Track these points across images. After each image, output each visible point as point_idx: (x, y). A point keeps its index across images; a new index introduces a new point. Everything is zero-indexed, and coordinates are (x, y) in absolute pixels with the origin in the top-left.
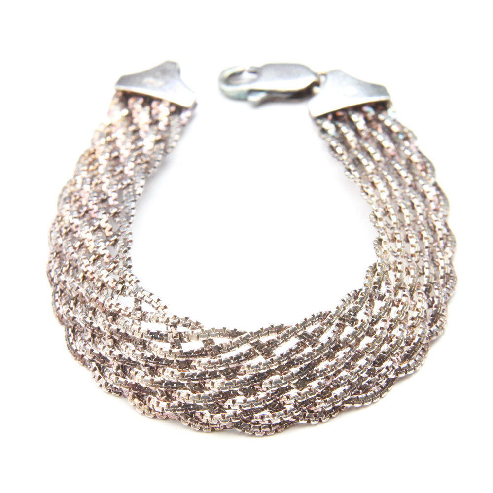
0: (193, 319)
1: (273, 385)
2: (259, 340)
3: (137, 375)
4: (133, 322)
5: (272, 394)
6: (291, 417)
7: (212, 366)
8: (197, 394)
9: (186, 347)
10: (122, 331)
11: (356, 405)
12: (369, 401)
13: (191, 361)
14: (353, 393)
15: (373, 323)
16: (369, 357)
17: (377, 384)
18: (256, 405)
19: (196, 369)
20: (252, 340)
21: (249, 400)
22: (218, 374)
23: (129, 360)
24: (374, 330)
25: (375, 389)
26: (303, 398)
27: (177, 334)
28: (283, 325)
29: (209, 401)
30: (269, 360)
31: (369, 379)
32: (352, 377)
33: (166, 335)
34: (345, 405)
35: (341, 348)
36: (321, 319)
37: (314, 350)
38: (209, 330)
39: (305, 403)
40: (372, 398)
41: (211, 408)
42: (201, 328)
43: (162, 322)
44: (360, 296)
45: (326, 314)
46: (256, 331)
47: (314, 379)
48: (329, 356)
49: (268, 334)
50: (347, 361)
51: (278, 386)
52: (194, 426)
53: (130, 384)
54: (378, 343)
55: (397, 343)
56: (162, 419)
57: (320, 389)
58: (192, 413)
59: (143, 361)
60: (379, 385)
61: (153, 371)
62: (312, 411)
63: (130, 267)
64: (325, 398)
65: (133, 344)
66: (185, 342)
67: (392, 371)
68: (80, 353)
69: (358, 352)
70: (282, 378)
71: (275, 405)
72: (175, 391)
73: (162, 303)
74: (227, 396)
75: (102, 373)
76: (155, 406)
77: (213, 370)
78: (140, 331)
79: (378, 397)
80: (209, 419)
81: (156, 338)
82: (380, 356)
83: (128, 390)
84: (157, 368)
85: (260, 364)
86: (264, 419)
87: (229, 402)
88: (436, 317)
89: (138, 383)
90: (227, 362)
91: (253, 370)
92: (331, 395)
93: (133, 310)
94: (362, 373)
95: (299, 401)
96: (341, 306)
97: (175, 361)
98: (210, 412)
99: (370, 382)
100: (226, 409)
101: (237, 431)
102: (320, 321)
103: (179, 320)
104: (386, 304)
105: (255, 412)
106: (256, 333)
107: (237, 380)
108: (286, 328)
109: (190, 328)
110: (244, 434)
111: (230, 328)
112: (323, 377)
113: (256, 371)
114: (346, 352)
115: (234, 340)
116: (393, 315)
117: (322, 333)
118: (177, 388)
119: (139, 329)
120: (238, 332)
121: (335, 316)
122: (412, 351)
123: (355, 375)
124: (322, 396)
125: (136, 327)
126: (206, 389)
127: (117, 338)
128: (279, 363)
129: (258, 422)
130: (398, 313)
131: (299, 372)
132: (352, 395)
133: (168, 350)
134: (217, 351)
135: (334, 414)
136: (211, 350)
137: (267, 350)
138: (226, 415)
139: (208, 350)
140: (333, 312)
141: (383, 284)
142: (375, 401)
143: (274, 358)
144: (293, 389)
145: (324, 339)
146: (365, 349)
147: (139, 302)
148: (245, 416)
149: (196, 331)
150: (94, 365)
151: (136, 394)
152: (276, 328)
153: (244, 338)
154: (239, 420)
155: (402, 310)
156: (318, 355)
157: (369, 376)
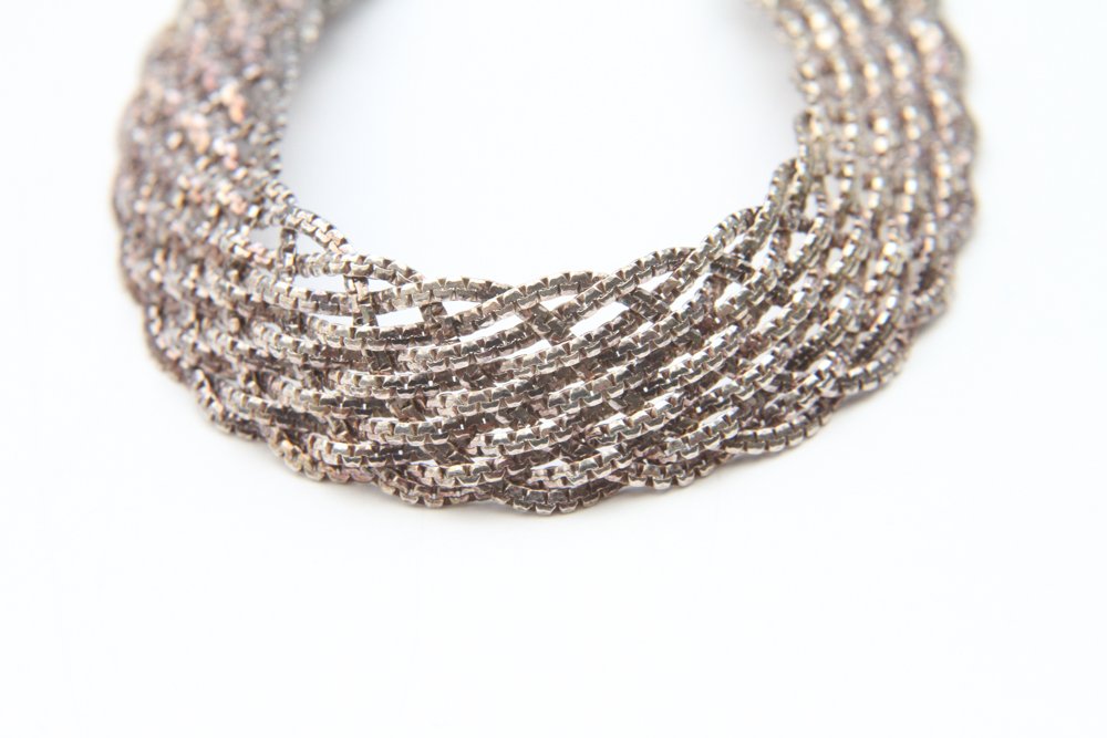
0: (402, 264)
1: (571, 402)
2: (538, 304)
3: (286, 389)
4: (278, 278)
5: (569, 422)
6: (610, 471)
7: (439, 360)
8: (410, 423)
9: (386, 322)
10: (256, 298)
11: (751, 451)
12: (780, 443)
13: (398, 353)
14: (744, 424)
15: (788, 280)
16: (778, 350)
17: (797, 407)
18: (536, 444)
19: (408, 369)
20: (523, 303)
21: (520, 433)
22: (454, 380)
23: (272, 359)
24: (790, 292)
25: (795, 418)
26: (636, 431)
27: (368, 295)
28: (590, 274)
29: (437, 437)
30: (560, 347)
31: (780, 396)
32: (742, 389)
33: (345, 299)
34: (729, 450)
35: (718, 327)
36: (672, 263)
37: (657, 328)
38: (433, 284)
39: (640, 442)
40: (787, 438)
41: (442, 455)
42: (416, 280)
43: (336, 272)
44: (758, 220)
45: (683, 255)
46: (532, 284)
47: (659, 392)
48: (691, 341)
49: (559, 292)
50: (730, 354)
51: (582, 404)
52: (407, 495)
53: (272, 410)
54: (797, 318)
55: (840, 321)
56: (340, 482)
57: (673, 412)
58: (404, 467)
59: (298, 357)
60: (801, 411)
61: (320, 378)
62: (657, 462)
63: (276, 172)
64: (684, 432)
65: (279, 325)
66: (385, 312)
67: (829, 380)
68: (173, 354)
69: (756, 337)
70: (589, 387)
71: (577, 446)
72: (366, 419)
73: (338, 234)
74: (474, 426)
75: (217, 393)
76: (324, 453)
77: (443, 368)
78: (291, 293)
79: (799, 435)
80: (438, 477)
81: (325, 308)
82: (803, 348)
83: (267, 422)
84: (328, 371)
85: (542, 355)
86: (554, 477)
87: (479, 440)
88: (928, 277)
89: (290, 407)
90: (471, 351)
91: (527, 368)
92: (696, 426)
93: (279, 255)
94: (763, 381)
95: (628, 437)
96: (716, 237)
97: (364, 353)
98: (439, 463)
99: (781, 403)
100: (473, 456)
101: (497, 504)
102: (671, 267)
103: (371, 266)
104: (816, 239)
105: (535, 460)
106: (532, 288)
107: (493, 390)
108: (597, 279)
109: (394, 282)
110: (513, 511)
111: (477, 279)
112: (678, 387)
113: (534, 371)
114: (727, 335)
115: (486, 305)
116: (834, 265)
117: (676, 293)
118: (368, 412)
119: (290, 289)
120: (495, 287)
121: (702, 258)
122: (873, 342)
123: (747, 384)
124: (677, 427)
125: (282, 285)
126: (430, 414)
127: (246, 315)
128: (582, 352)
129: (541, 483)
130: (843, 260)
131: (626, 374)
132: (742, 429)
133: (347, 329)
134: (450, 329)
135: (704, 469)
136: (439, 326)
137: (556, 327)
138: (473, 467)
139: (432, 328)
140: (699, 250)
141: (811, 200)
142: (792, 443)
143: (572, 343)
144: (616, 412)
145: (679, 306)
146: (771, 331)
147: (291, 237)
148: (513, 469)
149: (405, 287)
150: (199, 375)
151: (285, 431)
152: (576, 278)
153: (507, 298)
154: (500, 479)
155: (852, 256)
156: (666, 337)
157: (780, 390)
